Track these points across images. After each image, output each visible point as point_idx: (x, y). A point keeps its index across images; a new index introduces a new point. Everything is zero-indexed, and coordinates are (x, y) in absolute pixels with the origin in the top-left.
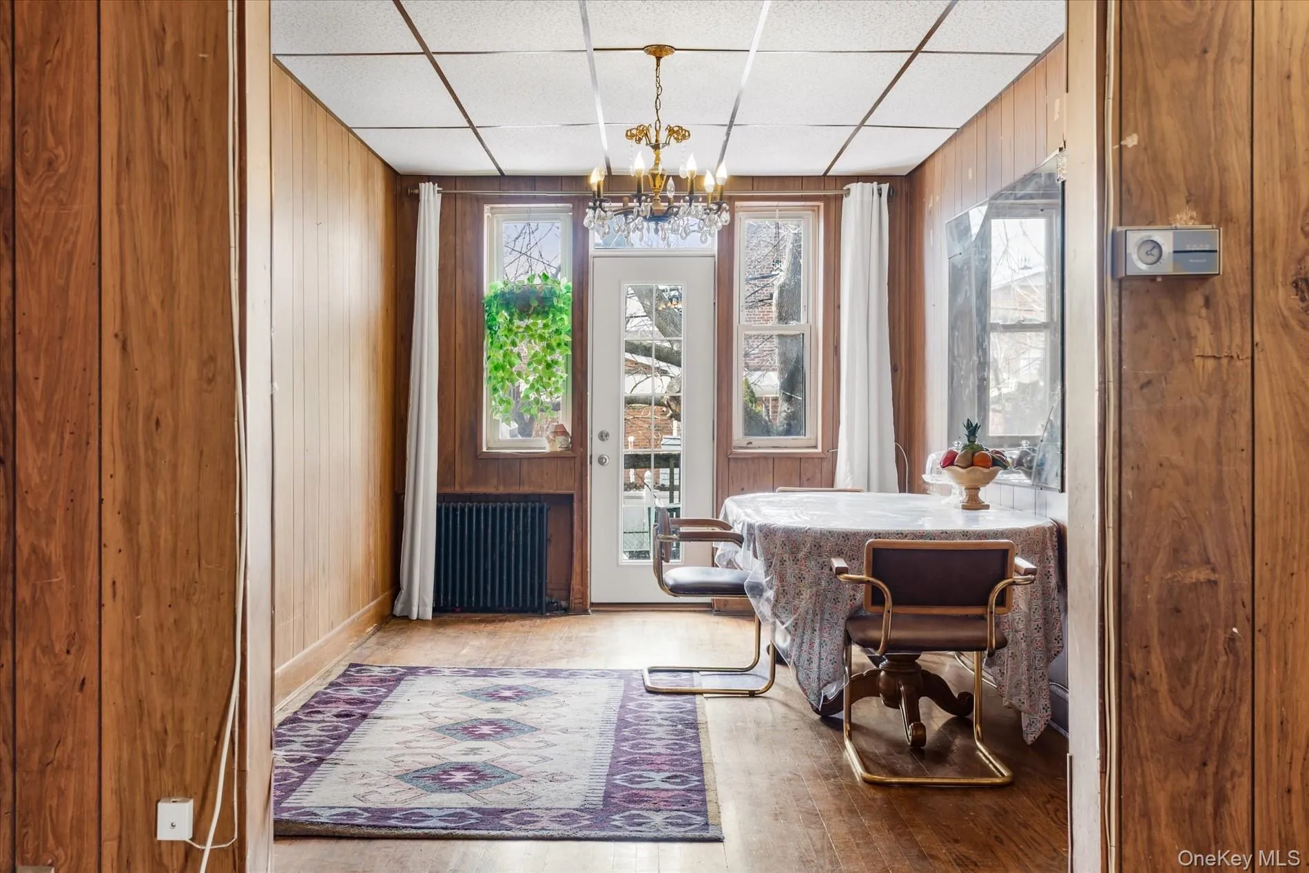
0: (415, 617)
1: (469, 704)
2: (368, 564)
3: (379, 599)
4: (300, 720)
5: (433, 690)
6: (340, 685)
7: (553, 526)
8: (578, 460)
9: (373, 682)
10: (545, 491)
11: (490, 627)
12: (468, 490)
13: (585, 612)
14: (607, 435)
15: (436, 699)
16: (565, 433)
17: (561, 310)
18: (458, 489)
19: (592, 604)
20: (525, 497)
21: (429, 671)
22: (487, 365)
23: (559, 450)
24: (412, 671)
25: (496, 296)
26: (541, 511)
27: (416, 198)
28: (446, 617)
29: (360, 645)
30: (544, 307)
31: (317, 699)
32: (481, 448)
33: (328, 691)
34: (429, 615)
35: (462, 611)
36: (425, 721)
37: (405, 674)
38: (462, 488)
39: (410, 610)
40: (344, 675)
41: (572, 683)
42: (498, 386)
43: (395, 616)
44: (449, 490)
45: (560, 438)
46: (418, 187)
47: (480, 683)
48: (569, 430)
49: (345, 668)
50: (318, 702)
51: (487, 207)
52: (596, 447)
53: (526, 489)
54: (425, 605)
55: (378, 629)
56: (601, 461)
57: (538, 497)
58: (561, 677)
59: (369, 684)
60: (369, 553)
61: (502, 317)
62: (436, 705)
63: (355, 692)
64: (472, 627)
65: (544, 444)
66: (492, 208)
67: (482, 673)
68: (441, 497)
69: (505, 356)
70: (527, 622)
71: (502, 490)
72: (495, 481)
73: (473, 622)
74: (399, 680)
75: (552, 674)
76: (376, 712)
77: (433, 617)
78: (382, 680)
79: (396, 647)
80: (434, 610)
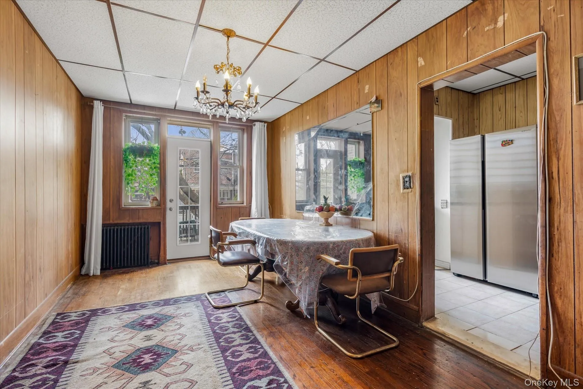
0: (92, 274)
1: (131, 335)
2: (68, 258)
3: (74, 271)
4: (16, 378)
5: (108, 326)
6: (50, 332)
7: (153, 233)
8: (163, 209)
9: (72, 326)
10: (150, 221)
11: (128, 276)
12: (116, 222)
13: (165, 264)
14: (173, 200)
15: (112, 334)
16: (157, 200)
17: (156, 155)
18: (111, 222)
19: (168, 260)
20: (141, 224)
21: (105, 311)
22: (124, 175)
23: (154, 206)
24: (94, 313)
25: (128, 148)
26: (148, 228)
27: (92, 107)
28: (107, 272)
29: (63, 297)
30: (149, 154)
31: (32, 351)
32: (122, 205)
33: (41, 341)
34: (98, 273)
35: (114, 268)
36: (107, 359)
37: (90, 316)
38: (113, 221)
39: (90, 272)
40: (53, 323)
41: (179, 308)
42: (130, 182)
43: (82, 275)
44: (108, 222)
45: (155, 202)
46: (93, 102)
47: (132, 316)
48: (158, 198)
49: (54, 317)
50: (33, 355)
51: (124, 114)
52: (169, 205)
53: (141, 221)
54: (97, 269)
55: (73, 284)
56: (171, 209)
57: (145, 224)
58: (171, 305)
59: (70, 328)
60: (69, 253)
61: (131, 157)
62: (112, 340)
63: (60, 338)
64: (119, 277)
65: (149, 204)
66: (126, 116)
67: (133, 307)
68: (104, 225)
69: (132, 171)
70: (143, 271)
71: (131, 221)
72: (128, 219)
73: (120, 274)
74: (87, 321)
75: (167, 302)
76: (74, 357)
77: (101, 273)
78: (77, 323)
79: (84, 295)
80: (101, 270)
